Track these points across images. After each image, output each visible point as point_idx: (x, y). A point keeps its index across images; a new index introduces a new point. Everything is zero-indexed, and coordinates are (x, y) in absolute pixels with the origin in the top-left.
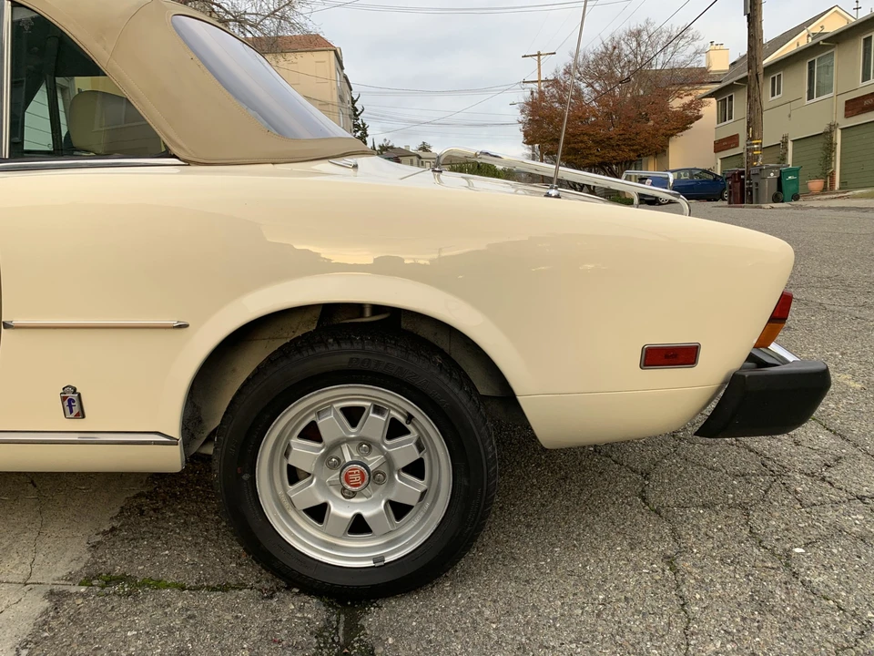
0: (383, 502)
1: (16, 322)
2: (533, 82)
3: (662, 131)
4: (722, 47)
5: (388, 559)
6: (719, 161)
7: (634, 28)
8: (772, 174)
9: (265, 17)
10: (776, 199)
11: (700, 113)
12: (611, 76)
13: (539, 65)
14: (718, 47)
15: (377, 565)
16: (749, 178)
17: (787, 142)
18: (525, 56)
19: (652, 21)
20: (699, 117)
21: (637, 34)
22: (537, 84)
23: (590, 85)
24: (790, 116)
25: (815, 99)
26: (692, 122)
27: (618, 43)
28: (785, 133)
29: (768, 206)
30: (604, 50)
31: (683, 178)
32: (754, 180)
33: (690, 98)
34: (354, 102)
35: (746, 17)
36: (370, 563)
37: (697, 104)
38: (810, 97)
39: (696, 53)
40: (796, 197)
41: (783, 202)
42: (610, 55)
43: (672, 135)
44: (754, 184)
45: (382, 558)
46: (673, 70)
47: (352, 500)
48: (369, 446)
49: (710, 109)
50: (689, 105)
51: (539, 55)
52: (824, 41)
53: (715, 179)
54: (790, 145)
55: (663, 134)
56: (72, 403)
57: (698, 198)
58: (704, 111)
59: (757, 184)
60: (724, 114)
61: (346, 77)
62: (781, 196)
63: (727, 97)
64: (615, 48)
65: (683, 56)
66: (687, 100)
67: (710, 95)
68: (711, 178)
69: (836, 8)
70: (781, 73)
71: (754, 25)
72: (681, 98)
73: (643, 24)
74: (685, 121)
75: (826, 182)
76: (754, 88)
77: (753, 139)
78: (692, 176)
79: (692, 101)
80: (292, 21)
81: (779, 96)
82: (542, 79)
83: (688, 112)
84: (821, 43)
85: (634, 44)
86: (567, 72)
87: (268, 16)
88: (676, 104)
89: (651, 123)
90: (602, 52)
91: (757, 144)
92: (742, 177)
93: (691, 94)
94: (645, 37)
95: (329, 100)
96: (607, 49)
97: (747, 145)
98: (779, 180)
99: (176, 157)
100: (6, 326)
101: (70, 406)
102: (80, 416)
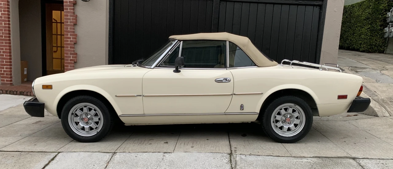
0: (293, 124)
1: (236, 94)
48: (292, 117)
56: (242, 107)
99: (257, 66)
100: (234, 94)
101: (242, 108)
102: (243, 109)
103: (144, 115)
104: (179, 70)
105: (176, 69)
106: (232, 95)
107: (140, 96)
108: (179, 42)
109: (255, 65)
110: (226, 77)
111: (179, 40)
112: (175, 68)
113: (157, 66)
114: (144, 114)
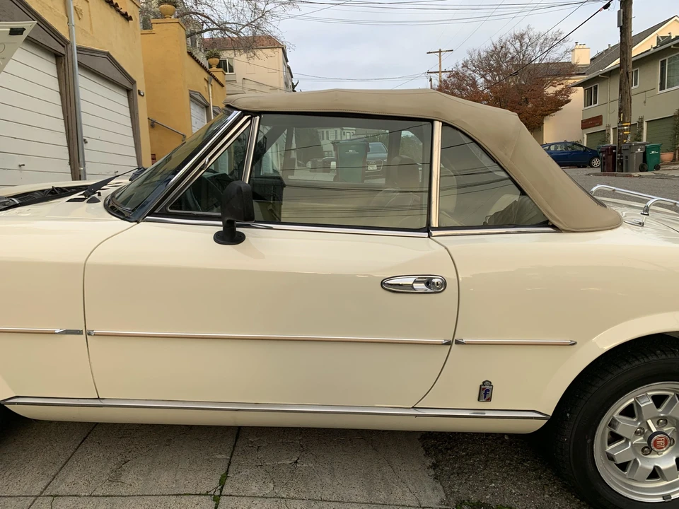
1: (464, 341)
2: (435, 72)
3: (539, 112)
4: (584, 46)
5: (674, 497)
6: (585, 136)
7: (517, 33)
8: (639, 150)
9: (244, 26)
10: (642, 169)
11: (569, 98)
12: (499, 68)
13: (440, 59)
14: (581, 47)
15: (667, 501)
16: (620, 152)
17: (642, 123)
18: (429, 53)
19: (532, 27)
20: (568, 101)
21: (520, 38)
22: (438, 74)
23: (483, 76)
24: (645, 102)
25: (666, 90)
26: (563, 105)
27: (505, 44)
28: (641, 115)
29: (636, 174)
30: (494, 49)
31: (559, 149)
32: (625, 154)
33: (562, 86)
34: (294, 86)
35: (619, 29)
36: (661, 500)
37: (567, 91)
38: (662, 88)
39: (566, 52)
40: (657, 168)
41: (647, 171)
42: (498, 53)
43: (547, 115)
44: (624, 157)
45: (669, 496)
46: (548, 64)
47: (649, 456)
48: (666, 421)
49: (578, 95)
50: (560, 91)
51: (440, 52)
52: (674, 45)
53: (585, 151)
54: (645, 125)
55: (540, 115)
56: (485, 392)
57: (571, 165)
58: (572, 96)
59: (627, 157)
60: (590, 99)
61: (289, 68)
62: (646, 167)
63: (593, 86)
64: (502, 47)
65: (557, 54)
66: (559, 88)
67: (579, 85)
68: (582, 149)
69: (676, 18)
70: (638, 69)
71: (626, 34)
72: (555, 86)
73: (525, 30)
74: (557, 104)
75: (675, 155)
76: (625, 83)
77: (624, 122)
78: (566, 148)
79: (563, 89)
80: (262, 29)
81: (636, 87)
82: (443, 70)
83: (559, 97)
84: (672, 47)
85: (518, 45)
86: (465, 65)
87: (247, 25)
88: (550, 91)
89: (530, 106)
90: (492, 51)
91: (627, 126)
92: (614, 151)
93: (562, 84)
94: (527, 40)
95: (277, 86)
96: (496, 48)
97: (619, 127)
98: (645, 154)
99: (553, 226)
100: (458, 342)
101: (485, 394)
102: (489, 400)
103: (98, 403)
104: (238, 229)
105: (224, 226)
106: (449, 343)
107: (78, 333)
108: (246, 118)
109: (546, 223)
110: (426, 271)
111: (245, 113)
112: (221, 223)
113: (156, 211)
114: (99, 398)
